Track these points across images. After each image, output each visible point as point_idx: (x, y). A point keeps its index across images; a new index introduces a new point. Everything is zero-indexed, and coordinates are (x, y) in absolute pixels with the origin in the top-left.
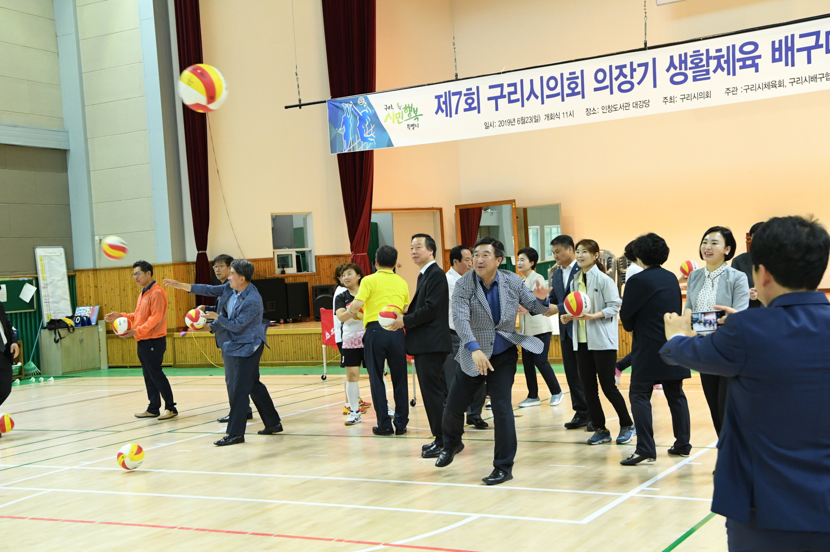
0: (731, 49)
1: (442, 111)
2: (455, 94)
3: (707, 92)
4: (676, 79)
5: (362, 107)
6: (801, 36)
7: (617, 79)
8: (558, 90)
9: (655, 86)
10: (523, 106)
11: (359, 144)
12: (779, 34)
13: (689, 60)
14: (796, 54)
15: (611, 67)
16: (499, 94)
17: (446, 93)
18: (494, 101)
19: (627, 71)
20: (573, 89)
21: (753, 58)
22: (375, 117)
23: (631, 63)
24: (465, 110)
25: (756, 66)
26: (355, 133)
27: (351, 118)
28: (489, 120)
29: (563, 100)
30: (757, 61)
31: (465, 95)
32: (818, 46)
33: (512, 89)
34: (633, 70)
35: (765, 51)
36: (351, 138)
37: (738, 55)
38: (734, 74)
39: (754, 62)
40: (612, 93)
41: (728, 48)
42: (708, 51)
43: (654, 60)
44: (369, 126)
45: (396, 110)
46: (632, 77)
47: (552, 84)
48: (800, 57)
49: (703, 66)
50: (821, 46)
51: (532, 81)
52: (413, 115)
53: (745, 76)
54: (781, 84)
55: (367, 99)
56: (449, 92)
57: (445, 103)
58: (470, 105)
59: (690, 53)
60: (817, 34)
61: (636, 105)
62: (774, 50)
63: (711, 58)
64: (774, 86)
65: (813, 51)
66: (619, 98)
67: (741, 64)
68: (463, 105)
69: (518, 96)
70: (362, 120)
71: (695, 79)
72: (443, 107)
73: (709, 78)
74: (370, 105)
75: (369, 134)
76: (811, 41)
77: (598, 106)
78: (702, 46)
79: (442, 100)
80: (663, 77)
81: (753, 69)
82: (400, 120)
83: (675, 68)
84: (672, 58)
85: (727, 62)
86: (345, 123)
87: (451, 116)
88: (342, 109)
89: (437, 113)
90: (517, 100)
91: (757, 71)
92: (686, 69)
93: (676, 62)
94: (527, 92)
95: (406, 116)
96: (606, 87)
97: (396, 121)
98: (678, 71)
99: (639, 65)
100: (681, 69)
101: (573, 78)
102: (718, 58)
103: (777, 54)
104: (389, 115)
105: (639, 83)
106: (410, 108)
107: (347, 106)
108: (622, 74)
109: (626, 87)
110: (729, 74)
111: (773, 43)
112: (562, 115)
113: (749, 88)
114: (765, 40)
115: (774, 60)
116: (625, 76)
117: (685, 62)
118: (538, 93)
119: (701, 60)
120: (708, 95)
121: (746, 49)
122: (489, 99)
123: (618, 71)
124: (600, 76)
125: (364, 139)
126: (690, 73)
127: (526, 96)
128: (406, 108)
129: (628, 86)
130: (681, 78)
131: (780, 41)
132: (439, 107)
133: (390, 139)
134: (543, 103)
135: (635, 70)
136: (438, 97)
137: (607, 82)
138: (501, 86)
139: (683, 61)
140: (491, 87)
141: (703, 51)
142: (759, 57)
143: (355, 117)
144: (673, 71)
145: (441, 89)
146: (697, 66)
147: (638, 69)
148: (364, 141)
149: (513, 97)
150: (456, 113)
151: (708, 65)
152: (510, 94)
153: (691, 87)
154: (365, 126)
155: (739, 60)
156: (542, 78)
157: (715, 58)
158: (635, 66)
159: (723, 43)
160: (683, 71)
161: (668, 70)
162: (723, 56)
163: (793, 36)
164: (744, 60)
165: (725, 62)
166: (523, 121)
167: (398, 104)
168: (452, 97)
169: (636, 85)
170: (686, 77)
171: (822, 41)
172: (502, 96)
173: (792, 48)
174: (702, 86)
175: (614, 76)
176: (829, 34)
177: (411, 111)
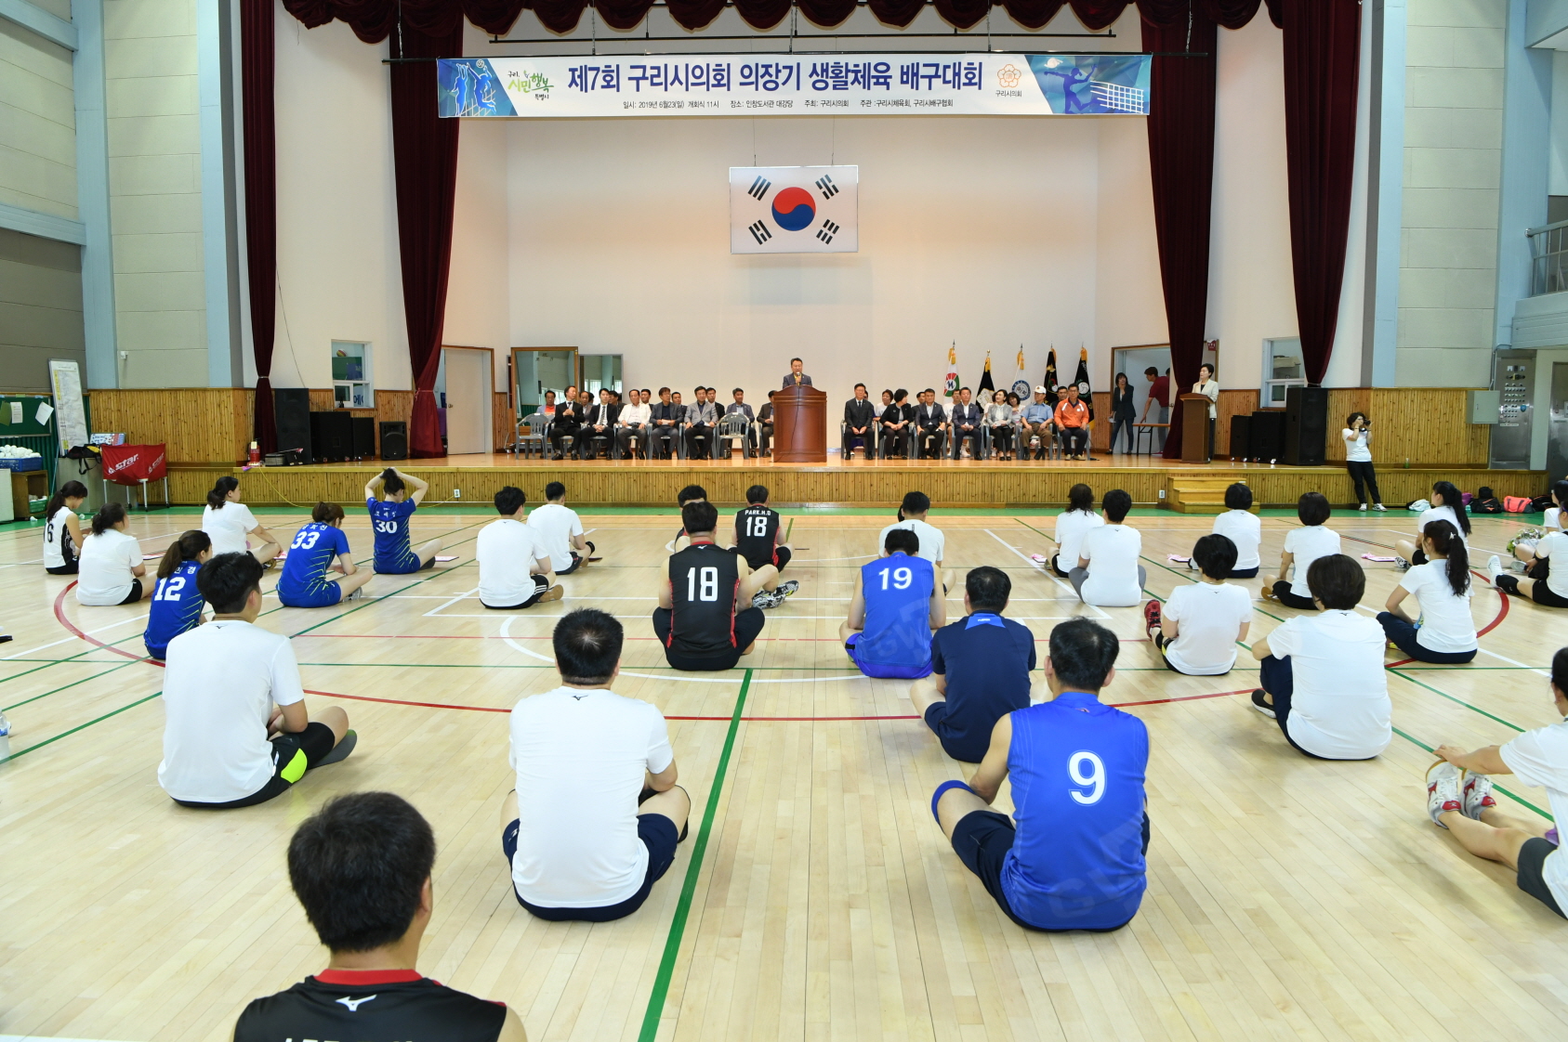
0: (867, 66)
1: (577, 85)
2: (591, 69)
4: (818, 85)
5: (481, 71)
6: (925, 65)
7: (762, 77)
8: (704, 79)
9: (798, 89)
10: (666, 90)
11: (476, 110)
12: (908, 60)
13: (830, 69)
14: (920, 80)
15: (757, 65)
16: (641, 75)
17: (581, 67)
18: (635, 82)
19: (772, 71)
20: (719, 81)
21: (886, 78)
22: (496, 81)
23: (777, 65)
24: (603, 87)
25: (887, 84)
26: (470, 96)
27: (466, 80)
28: (629, 100)
29: (708, 89)
30: (888, 80)
31: (603, 71)
32: (937, 76)
33: (655, 72)
34: (778, 71)
35: (895, 73)
36: (465, 103)
37: (873, 73)
38: (869, 89)
39: (885, 80)
40: (757, 89)
41: (865, 65)
42: (847, 64)
43: (798, 64)
44: (489, 92)
45: (523, 78)
46: (777, 77)
47: (698, 72)
48: (924, 83)
49: (842, 77)
50: (939, 77)
51: (676, 67)
52: (542, 85)
53: (878, 92)
54: (907, 103)
55: (488, 64)
56: (586, 66)
57: (580, 77)
58: (608, 82)
59: (831, 64)
60: (937, 66)
61: (780, 103)
62: (903, 73)
63: (849, 71)
64: (902, 104)
65: (933, 80)
66: (763, 95)
67: (875, 80)
68: (600, 82)
69: (661, 79)
70: (480, 83)
71: (835, 87)
72: (578, 81)
73: (847, 89)
74: (490, 69)
75: (488, 99)
76: (932, 71)
77: (743, 100)
78: (842, 59)
79: (577, 73)
80: (807, 82)
81: (885, 86)
82: (527, 89)
83: (818, 75)
84: (815, 65)
85: (863, 77)
86: (460, 85)
87: (586, 91)
88: (456, 69)
89: (570, 86)
90: (661, 84)
91: (888, 89)
92: (827, 77)
93: (819, 70)
94: (670, 78)
95: (533, 85)
96: (751, 83)
97: (522, 89)
98: (820, 78)
99: (784, 67)
100: (822, 76)
101: (719, 69)
102: (856, 72)
103: (905, 77)
104: (513, 82)
105: (784, 84)
106: (539, 78)
107: (463, 68)
108: (767, 72)
109: (771, 85)
110: (864, 87)
111: (902, 67)
112: (706, 104)
113: (881, 103)
114: (896, 62)
115: (902, 82)
116: (771, 76)
117: (827, 70)
118: (683, 80)
119: (841, 72)
120: (845, 104)
121: (880, 68)
122: (630, 79)
123: (764, 69)
124: (746, 72)
125: (483, 105)
126: (830, 82)
127: (670, 81)
128: (534, 77)
129: (772, 85)
130: (822, 85)
131: (908, 67)
132: (573, 81)
133: (513, 108)
134: (687, 89)
135: (780, 71)
136: (573, 70)
137: (752, 79)
138: (644, 67)
139: (825, 70)
140: (632, 67)
141: (843, 64)
142: (890, 77)
143: (472, 80)
144: (815, 78)
145: (577, 62)
146: (837, 76)
147: (783, 70)
148: (482, 107)
149: (656, 80)
150: (593, 88)
151: (847, 77)
152: (653, 76)
153: (830, 94)
154: (483, 91)
155: (874, 77)
156: (687, 65)
157: (853, 71)
158: (780, 68)
159: (861, 60)
160: (824, 78)
161: (811, 76)
162: (860, 71)
163: (918, 64)
164: (878, 78)
165: (862, 77)
166: (666, 105)
167: (525, 72)
168: (589, 73)
169: (780, 85)
170: (827, 85)
171: (940, 73)
172: (644, 78)
173: (917, 74)
174: (840, 95)
175: (760, 74)
176: (946, 67)
177: (539, 81)
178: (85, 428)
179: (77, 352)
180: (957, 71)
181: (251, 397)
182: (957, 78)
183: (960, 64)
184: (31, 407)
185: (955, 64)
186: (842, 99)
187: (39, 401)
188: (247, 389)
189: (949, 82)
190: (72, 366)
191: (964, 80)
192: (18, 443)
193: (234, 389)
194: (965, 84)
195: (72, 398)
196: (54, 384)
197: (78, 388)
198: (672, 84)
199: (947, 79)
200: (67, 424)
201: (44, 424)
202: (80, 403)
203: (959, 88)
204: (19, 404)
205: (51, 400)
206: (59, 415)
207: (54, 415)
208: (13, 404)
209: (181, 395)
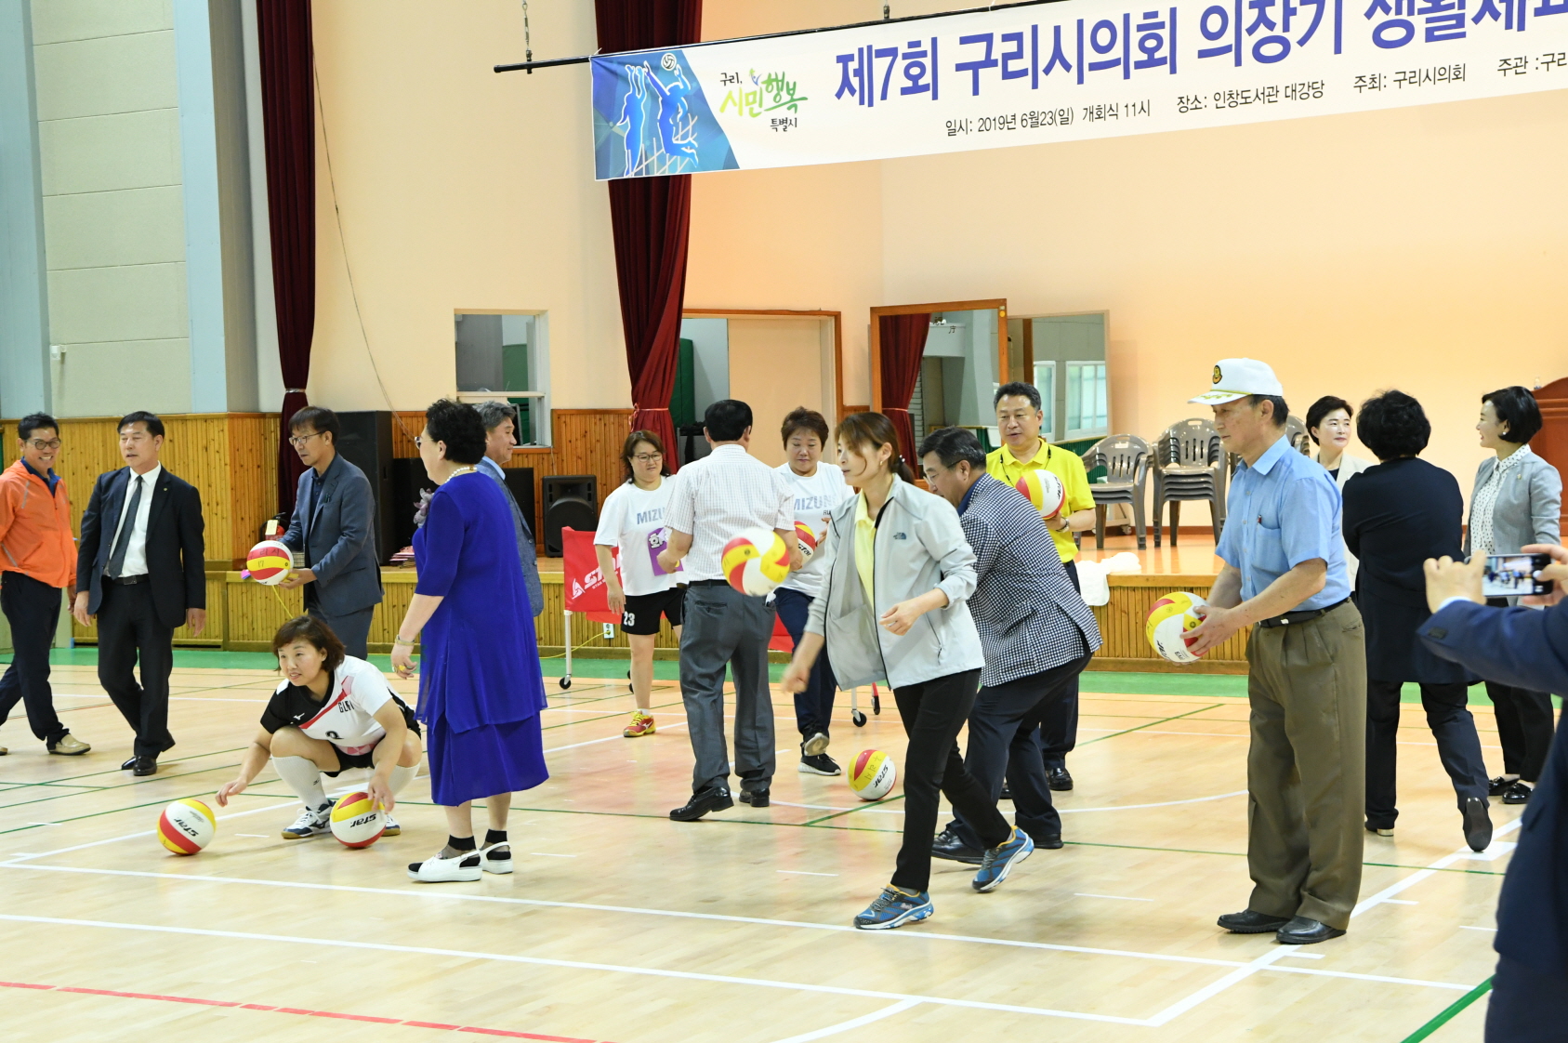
1: (852, 92)
2: (881, 53)
3: (1457, 68)
4: (1388, 35)
5: (670, 76)
7: (1251, 31)
8: (1117, 52)
9: (1338, 50)
10: (1035, 86)
11: (662, 160)
15: (1238, 3)
16: (982, 57)
17: (861, 50)
18: (969, 73)
19: (1275, 13)
20: (1151, 52)
22: (698, 98)
24: (905, 91)
26: (651, 133)
27: (643, 100)
28: (957, 116)
29: (1127, 76)
31: (905, 56)
33: (1012, 47)
34: (1289, 12)
36: (642, 146)
38: (1521, 27)
40: (1238, 62)
44: (685, 119)
45: (748, 85)
46: (1286, 28)
47: (1104, 37)
49: (1451, 6)
51: (1057, 30)
52: (785, 97)
53: (1547, 32)
55: (681, 58)
56: (870, 48)
57: (858, 73)
58: (915, 79)
61: (1292, 92)
66: (1253, 75)
67: (1538, 3)
68: (899, 80)
69: (1026, 63)
70: (669, 104)
71: (1430, 37)
72: (855, 82)
73: (1463, 35)
74: (688, 71)
75: (684, 137)
77: (1205, 92)
79: (853, 65)
80: (1358, 29)
82: (756, 109)
83: (1387, 10)
86: (632, 111)
87: (871, 104)
88: (625, 79)
89: (839, 95)
90: (1023, 73)
92: (1411, 12)
94: (1045, 56)
95: (768, 100)
96: (1225, 50)
97: (746, 110)
98: (1392, 16)
99: (1305, 2)
100: (1399, 12)
101: (1151, 25)
104: (730, 96)
105: (1302, 42)
106: (778, 83)
107: (637, 73)
108: (1263, 19)
109: (1272, 49)
110: (1509, 26)
112: (1122, 111)
113: (1554, 60)
116: (1271, 25)
118: (1072, 60)
120: (1458, 74)
122: (960, 67)
123: (1255, 12)
124: (1214, 23)
125: (672, 149)
126: (1419, 23)
127: (1042, 64)
128: (769, 81)
129: (1275, 49)
130: (1399, 33)
132: (846, 83)
133: (730, 151)
134: (1080, 81)
135: (1294, 12)
136: (844, 60)
137: (1228, 39)
138: (988, 38)
140: (964, 40)
143: (654, 97)
144: (1380, 17)
145: (851, 42)
147: (1301, 9)
148: (673, 154)
149: (1014, 65)
150: (884, 97)
151: (1462, 4)
152: (1007, 57)
153: (1420, 54)
154: (674, 119)
156: (1080, 23)
158: (1294, 3)
160: (1404, 16)
161: (1369, 14)
166: (1034, 120)
167: (752, 72)
168: (876, 61)
169: (1294, 45)
170: (1410, 31)
172: (989, 63)
174: (1445, 53)
175: (1246, 23)
177: (780, 89)
186: (1450, 62)
198: (1047, 71)
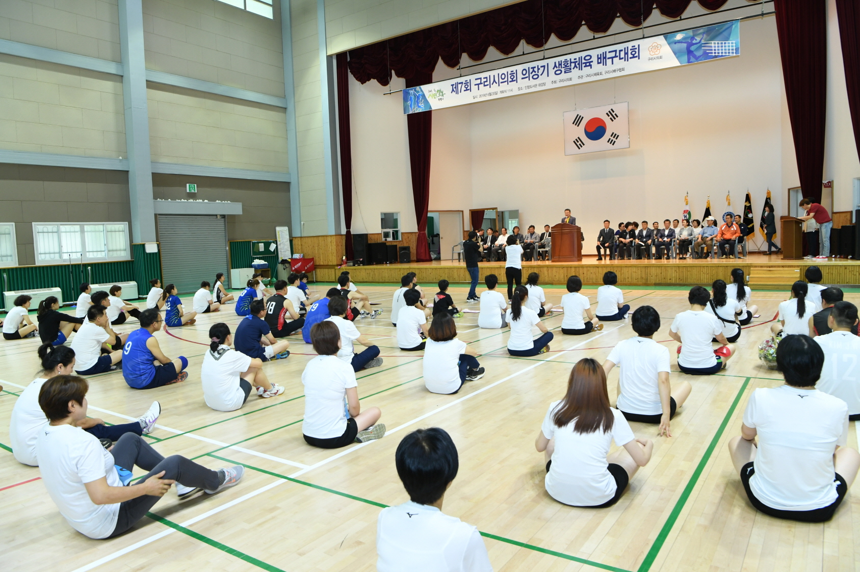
0: (580, 58)
1: (454, 92)
2: (460, 83)
5: (418, 92)
6: (609, 52)
7: (531, 73)
8: (506, 79)
9: (548, 76)
10: (490, 87)
11: (417, 109)
12: (600, 51)
13: (563, 63)
14: (607, 60)
15: (529, 68)
16: (479, 82)
17: (455, 83)
18: (477, 86)
19: (536, 69)
20: (512, 79)
21: (590, 62)
22: (424, 96)
23: (538, 66)
24: (465, 91)
25: (590, 66)
26: (415, 104)
27: (413, 97)
28: (475, 95)
29: (508, 84)
30: (591, 63)
31: (464, 83)
32: (616, 56)
33: (485, 80)
34: (538, 69)
35: (594, 59)
36: (413, 107)
37: (584, 61)
38: (582, 70)
40: (529, 80)
42: (570, 59)
43: (548, 64)
44: (421, 101)
45: (434, 92)
46: (538, 72)
47: (503, 76)
48: (609, 61)
49: (569, 66)
50: (617, 56)
51: (494, 76)
52: (441, 94)
53: (587, 70)
54: (601, 74)
55: (420, 88)
56: (457, 83)
57: (455, 88)
58: (467, 88)
59: (563, 60)
60: (616, 51)
61: (540, 85)
62: (598, 58)
63: (572, 62)
64: (598, 74)
65: (614, 59)
66: (533, 82)
67: (584, 65)
68: (463, 88)
69: (488, 83)
70: (418, 98)
71: (565, 72)
72: (455, 89)
73: (571, 72)
74: (422, 91)
75: (422, 105)
76: (613, 54)
77: (523, 86)
78: (568, 57)
79: (454, 86)
80: (552, 72)
82: (436, 97)
83: (557, 68)
84: (555, 63)
85: (579, 64)
86: (411, 100)
87: (458, 94)
88: (410, 93)
89: (452, 93)
90: (488, 85)
91: (591, 68)
93: (557, 65)
94: (492, 81)
95: (438, 95)
97: (434, 97)
98: (558, 69)
99: (541, 67)
101: (512, 73)
103: (599, 60)
104: (430, 95)
105: (541, 75)
106: (440, 91)
107: (412, 92)
108: (534, 71)
109: (536, 77)
110: (579, 69)
111: (598, 55)
112: (508, 91)
113: (588, 76)
114: (594, 53)
115: (598, 63)
116: (535, 72)
117: (561, 64)
118: (497, 81)
119: (568, 64)
120: (571, 79)
121: (587, 58)
122: (475, 85)
123: (532, 69)
124: (524, 72)
125: (419, 107)
126: (563, 70)
127: (491, 83)
128: (438, 91)
130: (559, 72)
131: (601, 55)
132: (453, 90)
133: (430, 106)
134: (499, 85)
135: (539, 69)
136: (452, 85)
137: (527, 75)
138: (481, 79)
139: (560, 64)
140: (476, 79)
141: (569, 60)
142: (592, 62)
143: (415, 96)
144: (556, 69)
145: (454, 81)
146: (566, 66)
149: (486, 84)
150: (461, 92)
151: (571, 66)
152: (484, 82)
153: (564, 76)
154: (419, 100)
155: (584, 63)
156: (498, 74)
157: (574, 62)
158: (539, 67)
159: (577, 56)
160: (560, 69)
161: (554, 69)
162: (577, 62)
163: (606, 52)
164: (586, 63)
166: (490, 94)
167: (434, 90)
168: (459, 85)
169: (540, 76)
171: (618, 54)
172: (481, 83)
173: (605, 58)
174: (568, 75)
175: (530, 72)
176: (621, 51)
178: (290, 252)
179: (288, 223)
180: (626, 52)
181: (344, 237)
182: (626, 55)
183: (628, 47)
184: (267, 245)
185: (625, 48)
186: (569, 77)
187: (271, 243)
188: (342, 235)
189: (622, 58)
190: (286, 229)
191: (630, 56)
192: (260, 258)
193: (336, 235)
194: (631, 58)
195: (285, 241)
196: (277, 236)
197: (288, 237)
198: (492, 84)
199: (621, 57)
200: (282, 251)
201: (273, 251)
202: (288, 243)
203: (628, 61)
204: (263, 244)
205: (276, 242)
206: (279, 247)
207: (277, 247)
208: (260, 244)
209: (320, 238)
